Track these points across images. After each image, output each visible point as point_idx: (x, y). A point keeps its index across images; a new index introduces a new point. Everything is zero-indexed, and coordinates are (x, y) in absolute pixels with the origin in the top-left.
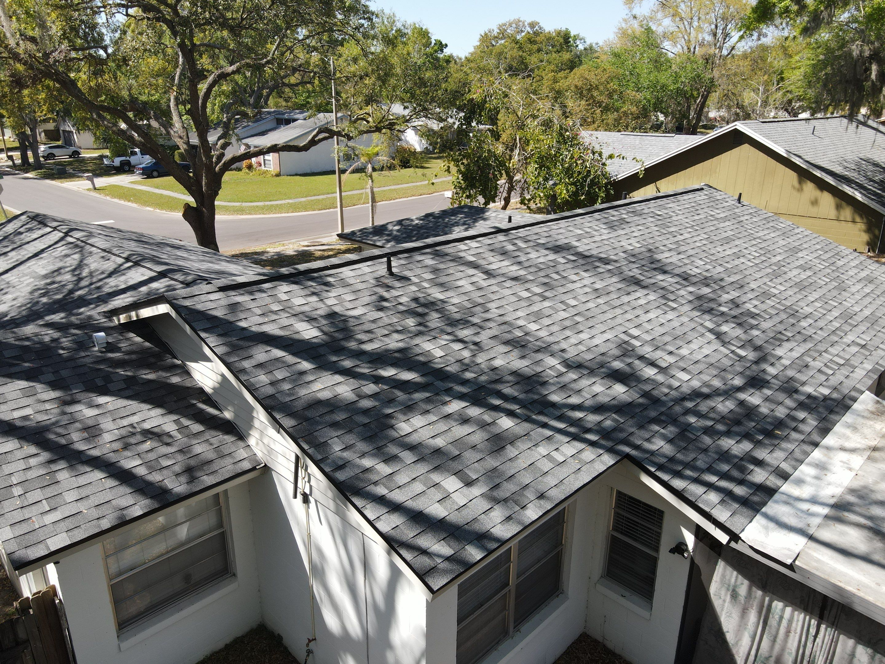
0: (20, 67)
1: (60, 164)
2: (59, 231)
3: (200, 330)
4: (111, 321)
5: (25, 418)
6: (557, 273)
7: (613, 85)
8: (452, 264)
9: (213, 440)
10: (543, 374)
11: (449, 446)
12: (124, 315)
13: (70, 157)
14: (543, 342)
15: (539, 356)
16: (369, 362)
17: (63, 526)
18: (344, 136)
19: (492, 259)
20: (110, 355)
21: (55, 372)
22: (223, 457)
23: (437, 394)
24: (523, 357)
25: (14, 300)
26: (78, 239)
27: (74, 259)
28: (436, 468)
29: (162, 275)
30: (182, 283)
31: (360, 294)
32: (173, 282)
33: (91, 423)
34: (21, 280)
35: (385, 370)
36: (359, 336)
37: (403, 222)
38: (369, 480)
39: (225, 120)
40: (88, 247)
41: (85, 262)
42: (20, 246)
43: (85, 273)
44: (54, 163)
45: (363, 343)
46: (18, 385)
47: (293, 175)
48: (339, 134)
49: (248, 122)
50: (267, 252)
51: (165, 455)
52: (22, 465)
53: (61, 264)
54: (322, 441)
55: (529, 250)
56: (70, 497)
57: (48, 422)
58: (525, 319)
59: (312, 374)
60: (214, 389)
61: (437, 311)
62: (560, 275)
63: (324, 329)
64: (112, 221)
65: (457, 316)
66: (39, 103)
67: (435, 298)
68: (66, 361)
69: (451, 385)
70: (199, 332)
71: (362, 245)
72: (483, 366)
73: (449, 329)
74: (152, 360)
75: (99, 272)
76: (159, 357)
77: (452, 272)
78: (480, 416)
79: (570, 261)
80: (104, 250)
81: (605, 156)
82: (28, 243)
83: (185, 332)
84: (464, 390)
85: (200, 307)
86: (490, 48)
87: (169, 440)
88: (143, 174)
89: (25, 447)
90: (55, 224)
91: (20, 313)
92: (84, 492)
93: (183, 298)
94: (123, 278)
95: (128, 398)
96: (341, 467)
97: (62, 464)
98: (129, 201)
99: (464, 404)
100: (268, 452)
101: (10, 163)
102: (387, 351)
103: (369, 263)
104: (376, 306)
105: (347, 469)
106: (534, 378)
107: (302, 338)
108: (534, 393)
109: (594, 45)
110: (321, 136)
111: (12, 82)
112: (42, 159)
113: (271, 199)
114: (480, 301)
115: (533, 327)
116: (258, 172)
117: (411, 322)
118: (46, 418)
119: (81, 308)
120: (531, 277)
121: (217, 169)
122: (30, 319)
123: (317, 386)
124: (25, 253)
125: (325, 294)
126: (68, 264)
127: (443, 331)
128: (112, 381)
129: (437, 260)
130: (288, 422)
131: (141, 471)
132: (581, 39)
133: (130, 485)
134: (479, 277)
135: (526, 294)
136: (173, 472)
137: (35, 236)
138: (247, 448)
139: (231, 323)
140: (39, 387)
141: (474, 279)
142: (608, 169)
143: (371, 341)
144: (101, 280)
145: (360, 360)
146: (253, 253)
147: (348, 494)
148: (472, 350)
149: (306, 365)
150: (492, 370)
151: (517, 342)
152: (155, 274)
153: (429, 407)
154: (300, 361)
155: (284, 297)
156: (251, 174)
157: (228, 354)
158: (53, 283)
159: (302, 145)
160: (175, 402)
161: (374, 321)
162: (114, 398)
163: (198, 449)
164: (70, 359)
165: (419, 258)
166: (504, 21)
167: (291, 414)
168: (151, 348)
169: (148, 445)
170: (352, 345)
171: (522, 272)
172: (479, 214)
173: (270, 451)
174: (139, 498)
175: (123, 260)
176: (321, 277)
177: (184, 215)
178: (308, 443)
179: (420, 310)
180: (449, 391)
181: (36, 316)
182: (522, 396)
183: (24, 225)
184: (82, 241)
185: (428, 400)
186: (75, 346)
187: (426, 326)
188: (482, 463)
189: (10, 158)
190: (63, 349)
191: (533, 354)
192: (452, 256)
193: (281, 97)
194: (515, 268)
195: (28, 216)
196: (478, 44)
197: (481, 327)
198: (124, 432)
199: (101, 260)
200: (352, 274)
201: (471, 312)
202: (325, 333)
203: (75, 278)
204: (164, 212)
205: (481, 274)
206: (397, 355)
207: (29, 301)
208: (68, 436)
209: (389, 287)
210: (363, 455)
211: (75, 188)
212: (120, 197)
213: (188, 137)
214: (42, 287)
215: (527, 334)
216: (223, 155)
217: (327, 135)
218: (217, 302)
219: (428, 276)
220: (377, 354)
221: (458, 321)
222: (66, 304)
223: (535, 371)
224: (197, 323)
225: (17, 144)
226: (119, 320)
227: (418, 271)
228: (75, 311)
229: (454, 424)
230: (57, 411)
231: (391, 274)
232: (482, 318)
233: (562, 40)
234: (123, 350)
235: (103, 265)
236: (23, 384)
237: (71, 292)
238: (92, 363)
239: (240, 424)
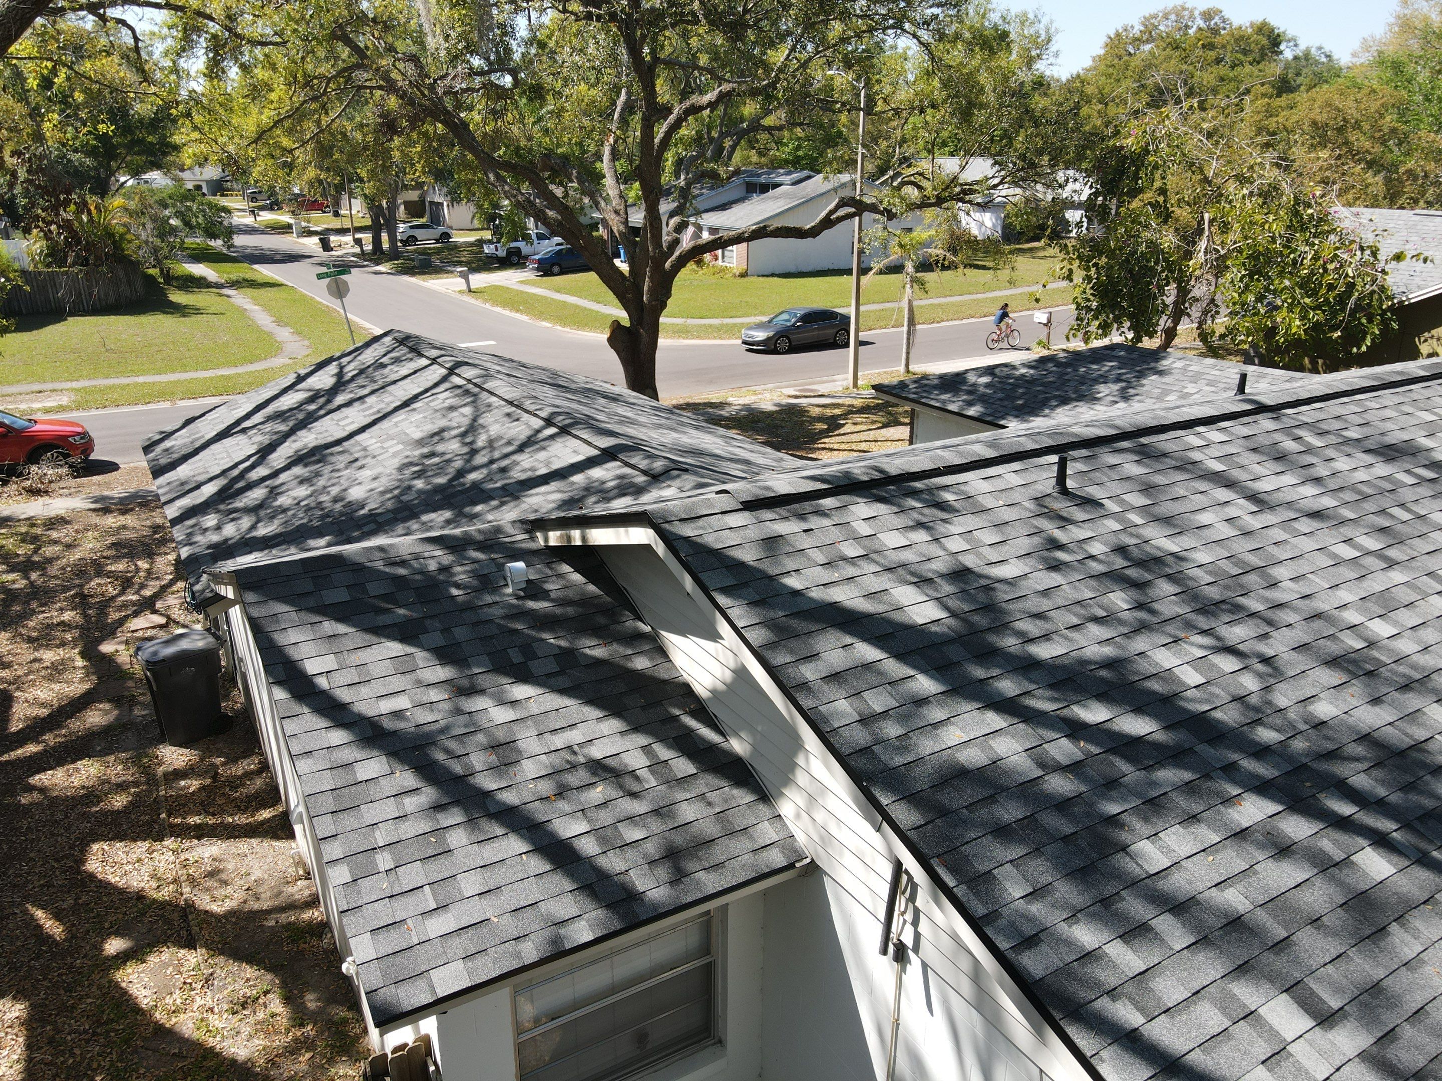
0: (393, 102)
1: (424, 252)
2: (440, 364)
3: (716, 590)
4: (533, 539)
5: (398, 714)
6: (1402, 505)
7: (1389, 120)
8: (1179, 476)
9: (712, 796)
10: (1430, 746)
11: (1259, 912)
12: (558, 533)
13: (437, 241)
14: (1414, 667)
15: (1413, 701)
16: (1052, 686)
17: (460, 945)
18: (882, 213)
19: (1259, 470)
20: (532, 605)
21: (446, 631)
22: (732, 834)
23: (1207, 776)
24: (1376, 701)
25: (375, 479)
26: (469, 381)
27: (465, 416)
28: (1242, 970)
29: (608, 455)
30: (645, 472)
31: (1010, 531)
32: (627, 470)
33: (502, 735)
34: (385, 445)
35: (1085, 706)
36: (1021, 625)
37: (997, 371)
38: (1097, 984)
39: (683, 184)
40: (484, 395)
41: (481, 421)
42: (383, 388)
43: (481, 441)
44: (415, 251)
45: (1032, 640)
46: (389, 649)
47: (767, 276)
48: (873, 208)
49: (702, 188)
50: (730, 404)
51: (630, 818)
52: (390, 809)
53: (443, 423)
54: (982, 869)
55: (1331, 453)
56: (470, 884)
57: (434, 727)
58: (1362, 611)
59: (941, 705)
60: (714, 692)
61: (1169, 577)
62: (1409, 510)
63: (951, 603)
64: (492, 342)
65: (1214, 593)
66: (412, 159)
67: (1158, 548)
68: (462, 610)
69: (1234, 756)
70: (714, 594)
71: (918, 408)
72: (1292, 715)
73: (1203, 622)
74: (602, 620)
75: (503, 442)
76: (611, 614)
77: (1182, 492)
78: (1312, 840)
79: (1423, 480)
80: (510, 403)
81: (1382, 256)
82: (395, 382)
83: (682, 587)
84: (1263, 770)
85: (712, 540)
86: (1126, 58)
87: (635, 787)
88: (538, 269)
89: (398, 774)
90: (434, 353)
91: (383, 504)
92: (495, 877)
93: (680, 520)
94: (542, 455)
95: (563, 691)
96: (1030, 941)
97: (454, 816)
98: (517, 311)
99: (1272, 807)
100: (822, 838)
101: (357, 250)
102: (1084, 662)
103: (1016, 466)
104: (1044, 560)
105: (1044, 948)
106: (1415, 754)
107: (911, 622)
108: (1421, 793)
109: (1313, 51)
110: (841, 212)
111: (382, 125)
112: (399, 244)
113: (732, 314)
114: (1254, 560)
115: (1381, 629)
116: (712, 270)
117: (1120, 600)
118: (430, 718)
119: (475, 503)
120: (1349, 514)
121: (668, 265)
122: (399, 516)
123: (953, 735)
124: (390, 399)
125: (942, 528)
126: (454, 424)
127: (1189, 626)
128: (535, 657)
129: (1147, 466)
130: (906, 816)
131: (589, 847)
132: (1289, 41)
133: (571, 875)
134: (1241, 507)
135: (1347, 552)
136: (645, 856)
137: (404, 371)
138: (778, 825)
139: (771, 578)
140: (421, 656)
141: (1232, 512)
142: (1390, 280)
143: (1046, 637)
144: (506, 456)
145: (1032, 681)
146: (705, 404)
147: (1057, 1016)
148: (1260, 675)
149: (925, 684)
150: (1315, 727)
151: (1354, 662)
152: (596, 452)
153: (1196, 807)
154: (912, 673)
155: (864, 529)
156: (701, 273)
157: (771, 646)
158: (432, 454)
159: (808, 227)
160: (643, 708)
161: (1045, 593)
162: (539, 691)
163: (688, 812)
164: (469, 607)
165: (1113, 459)
166: (1153, 11)
167: (911, 798)
168: (598, 597)
169: (598, 793)
170: (1010, 643)
171: (1328, 502)
172: (1149, 363)
173: (827, 837)
174: (587, 903)
175: (541, 423)
176: (930, 490)
177: (610, 340)
178: (953, 871)
179: (1133, 573)
180: (1230, 771)
181: (406, 513)
182: (1395, 798)
183: (388, 352)
184: (476, 385)
185: (1188, 788)
186: (475, 583)
187: (1153, 612)
188: (1342, 964)
189: (358, 242)
190: (458, 586)
191: (1396, 695)
192: (1176, 459)
193: (754, 148)
194: (1309, 490)
195: (395, 339)
196: (1102, 52)
197: (1270, 623)
198: (557, 760)
199: (506, 419)
200: (986, 486)
201: (1241, 586)
202: (954, 614)
203: (466, 450)
204: (568, 330)
205: (1242, 502)
206: (1103, 673)
207: (397, 484)
208: (466, 759)
209: (1064, 521)
210: (1073, 917)
211: (442, 289)
212: (505, 304)
213: (626, 213)
214: (415, 460)
215: (1371, 644)
216: (677, 242)
217: (852, 210)
218: (742, 532)
219: (1139, 500)
220: (1063, 667)
221: (1218, 604)
222: (453, 495)
223: (1411, 737)
224: (709, 573)
225: (368, 222)
226: (546, 540)
227: (1116, 488)
228: (467, 510)
229: (1260, 855)
230: (446, 706)
231: (1064, 491)
232: (1267, 600)
233: (1264, 41)
234: (553, 595)
235: (509, 428)
236: (395, 648)
237: (461, 473)
238: (503, 618)
239: (765, 772)
